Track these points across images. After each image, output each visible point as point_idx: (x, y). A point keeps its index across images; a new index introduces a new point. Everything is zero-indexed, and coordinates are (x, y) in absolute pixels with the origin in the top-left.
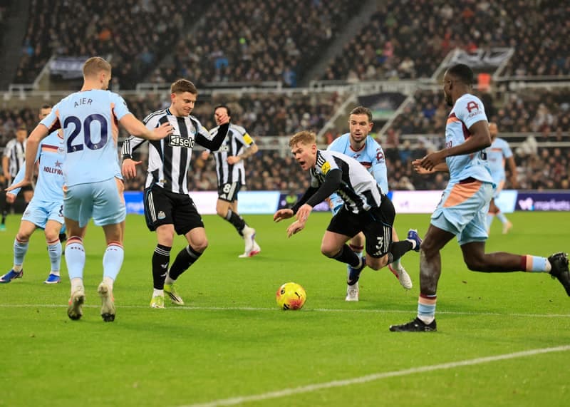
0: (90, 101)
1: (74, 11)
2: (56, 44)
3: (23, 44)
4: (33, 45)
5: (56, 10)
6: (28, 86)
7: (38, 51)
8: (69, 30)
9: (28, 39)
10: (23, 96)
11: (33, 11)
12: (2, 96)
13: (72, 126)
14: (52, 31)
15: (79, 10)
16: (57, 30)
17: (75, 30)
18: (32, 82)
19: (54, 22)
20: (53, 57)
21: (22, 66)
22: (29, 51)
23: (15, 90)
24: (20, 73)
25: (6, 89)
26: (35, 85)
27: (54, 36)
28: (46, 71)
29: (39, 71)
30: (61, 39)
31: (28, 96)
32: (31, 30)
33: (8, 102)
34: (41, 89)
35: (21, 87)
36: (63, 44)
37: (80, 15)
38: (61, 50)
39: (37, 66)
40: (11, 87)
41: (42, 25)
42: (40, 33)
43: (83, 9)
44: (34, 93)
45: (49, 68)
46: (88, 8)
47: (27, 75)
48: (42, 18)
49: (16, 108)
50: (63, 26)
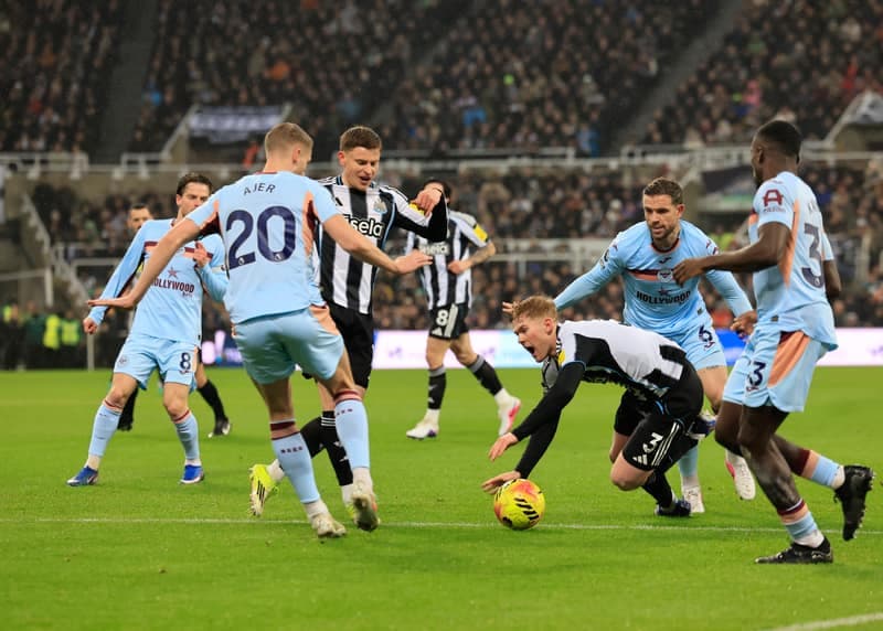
0: (271, 188)
1: (229, 32)
2: (199, 86)
3: (145, 88)
4: (161, 87)
5: (199, 30)
6: (153, 157)
7: (169, 98)
8: (221, 64)
9: (153, 80)
10: (144, 172)
11: (163, 31)
12: (110, 173)
13: (239, 226)
14: (192, 65)
15: (236, 30)
16: (202, 63)
17: (231, 64)
18: (159, 150)
19: (195, 49)
20: (195, 108)
21: (142, 123)
22: (154, 98)
23: (131, 163)
24: (139, 135)
25: (117, 162)
26: (165, 155)
27: (195, 73)
28: (182, 131)
29: (170, 131)
30: (207, 78)
31: (152, 173)
32: (157, 64)
33: (118, 183)
34: (175, 161)
35: (141, 158)
36: (212, 86)
37: (238, 38)
38: (207, 97)
39: (169, 122)
40: (125, 157)
41: (176, 55)
42: (172, 69)
43: (244, 27)
44: (163, 168)
45: (187, 126)
46: (252, 26)
47: (151, 139)
48: (176, 43)
49: (132, 192)
50: (211, 56)
